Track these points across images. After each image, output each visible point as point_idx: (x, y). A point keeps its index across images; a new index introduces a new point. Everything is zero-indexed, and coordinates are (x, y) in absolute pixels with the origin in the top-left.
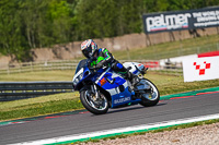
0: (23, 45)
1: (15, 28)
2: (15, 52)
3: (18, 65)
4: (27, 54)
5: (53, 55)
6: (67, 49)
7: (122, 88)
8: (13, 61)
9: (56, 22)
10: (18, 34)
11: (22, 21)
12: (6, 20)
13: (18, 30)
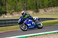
0: (36, 8)
1: (34, 4)
2: (34, 10)
3: (35, 13)
4: (37, 11)
5: (44, 11)
6: (48, 9)
7: (32, 24)
8: (34, 12)
9: (45, 2)
10: (35, 5)
11: (36, 2)
12: (32, 2)
13: (35, 4)
